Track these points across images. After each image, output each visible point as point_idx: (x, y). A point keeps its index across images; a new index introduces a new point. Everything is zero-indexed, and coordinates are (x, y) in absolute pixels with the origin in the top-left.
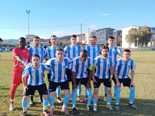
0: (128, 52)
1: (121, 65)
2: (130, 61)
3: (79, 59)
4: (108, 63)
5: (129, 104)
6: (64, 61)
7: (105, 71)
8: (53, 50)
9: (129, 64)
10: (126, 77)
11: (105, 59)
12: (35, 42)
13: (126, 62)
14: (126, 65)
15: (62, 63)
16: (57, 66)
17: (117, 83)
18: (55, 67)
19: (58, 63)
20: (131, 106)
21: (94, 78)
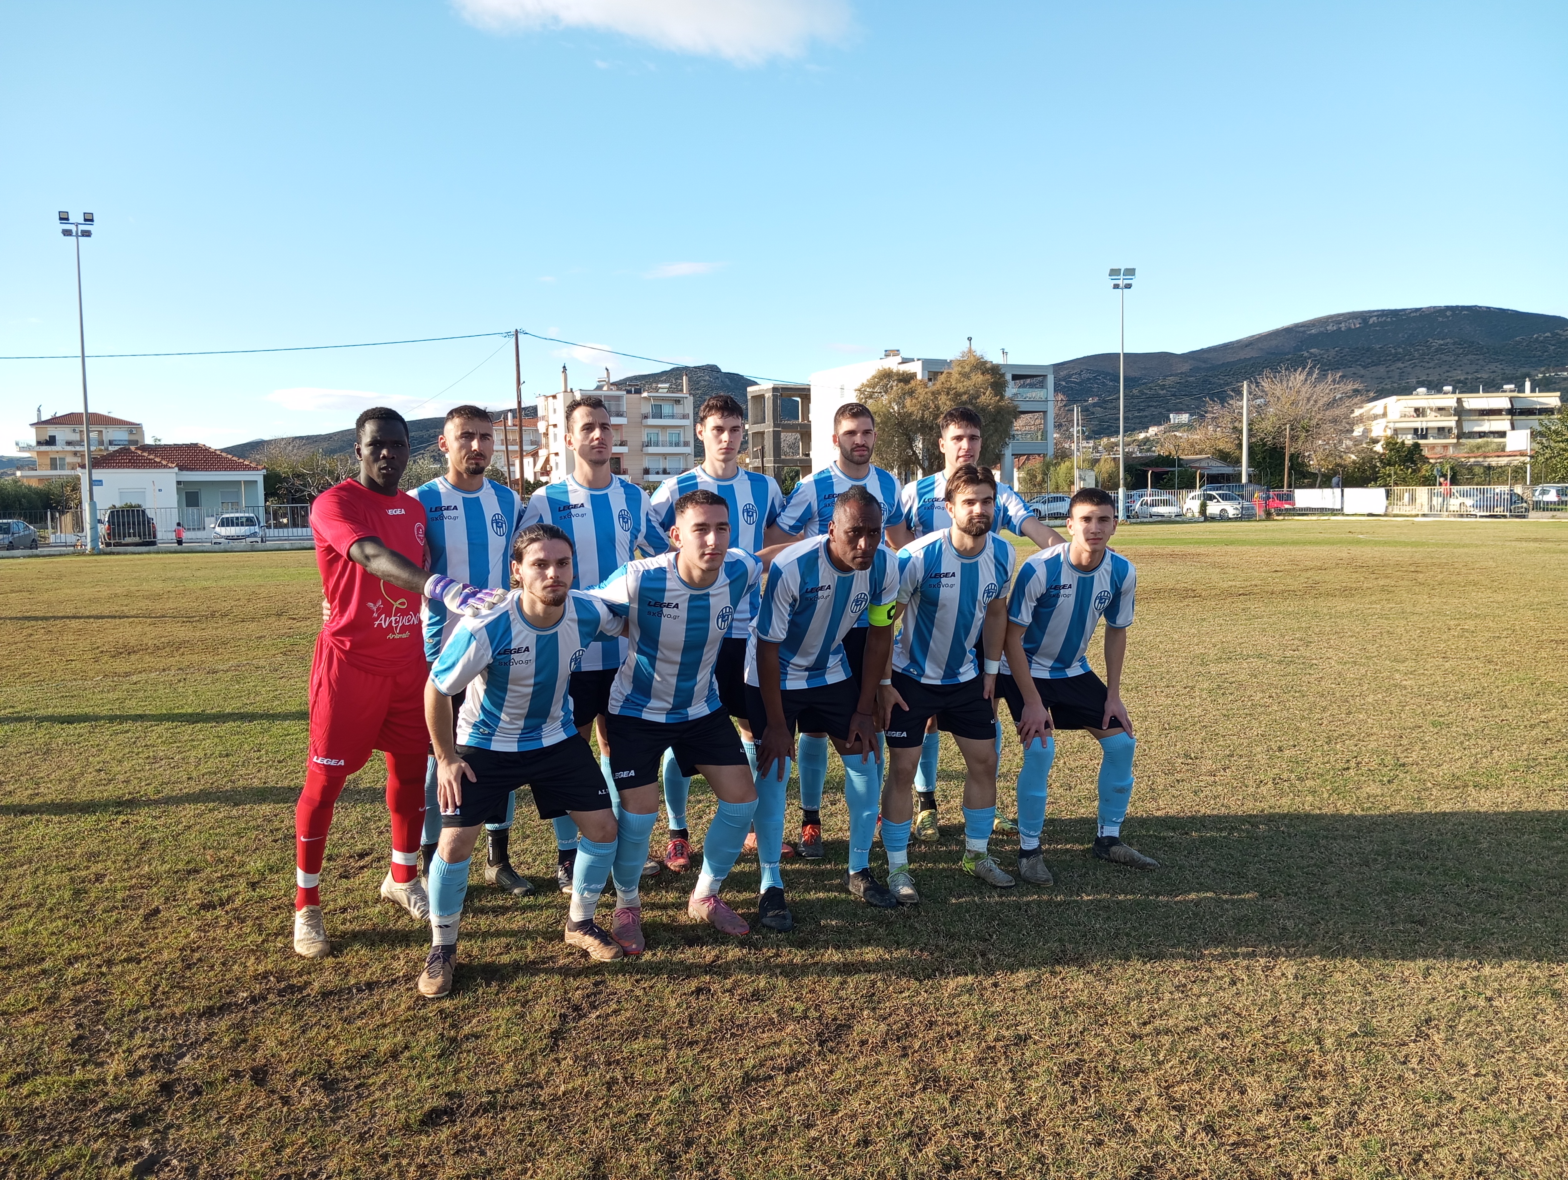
0: (1103, 507)
1: (1054, 592)
2: (1107, 565)
3: (822, 554)
4: (987, 576)
5: (1098, 841)
6: (722, 578)
7: (967, 633)
8: (588, 506)
9: (1102, 582)
10: (1074, 671)
11: (972, 548)
12: (465, 447)
13: (1086, 570)
14: (1084, 588)
15: (711, 591)
16: (683, 613)
17: (1025, 710)
18: (664, 620)
19: (688, 593)
20: (1107, 852)
21: (888, 682)
